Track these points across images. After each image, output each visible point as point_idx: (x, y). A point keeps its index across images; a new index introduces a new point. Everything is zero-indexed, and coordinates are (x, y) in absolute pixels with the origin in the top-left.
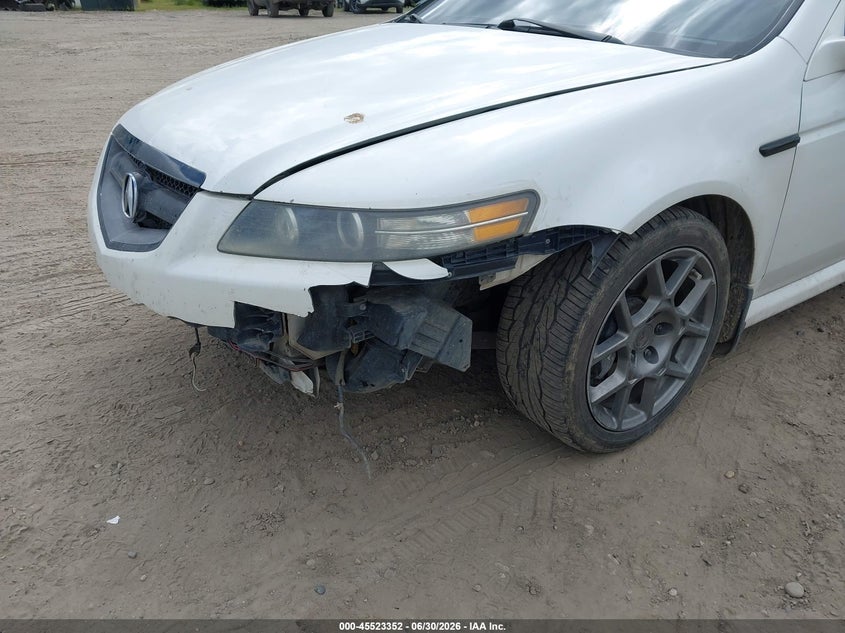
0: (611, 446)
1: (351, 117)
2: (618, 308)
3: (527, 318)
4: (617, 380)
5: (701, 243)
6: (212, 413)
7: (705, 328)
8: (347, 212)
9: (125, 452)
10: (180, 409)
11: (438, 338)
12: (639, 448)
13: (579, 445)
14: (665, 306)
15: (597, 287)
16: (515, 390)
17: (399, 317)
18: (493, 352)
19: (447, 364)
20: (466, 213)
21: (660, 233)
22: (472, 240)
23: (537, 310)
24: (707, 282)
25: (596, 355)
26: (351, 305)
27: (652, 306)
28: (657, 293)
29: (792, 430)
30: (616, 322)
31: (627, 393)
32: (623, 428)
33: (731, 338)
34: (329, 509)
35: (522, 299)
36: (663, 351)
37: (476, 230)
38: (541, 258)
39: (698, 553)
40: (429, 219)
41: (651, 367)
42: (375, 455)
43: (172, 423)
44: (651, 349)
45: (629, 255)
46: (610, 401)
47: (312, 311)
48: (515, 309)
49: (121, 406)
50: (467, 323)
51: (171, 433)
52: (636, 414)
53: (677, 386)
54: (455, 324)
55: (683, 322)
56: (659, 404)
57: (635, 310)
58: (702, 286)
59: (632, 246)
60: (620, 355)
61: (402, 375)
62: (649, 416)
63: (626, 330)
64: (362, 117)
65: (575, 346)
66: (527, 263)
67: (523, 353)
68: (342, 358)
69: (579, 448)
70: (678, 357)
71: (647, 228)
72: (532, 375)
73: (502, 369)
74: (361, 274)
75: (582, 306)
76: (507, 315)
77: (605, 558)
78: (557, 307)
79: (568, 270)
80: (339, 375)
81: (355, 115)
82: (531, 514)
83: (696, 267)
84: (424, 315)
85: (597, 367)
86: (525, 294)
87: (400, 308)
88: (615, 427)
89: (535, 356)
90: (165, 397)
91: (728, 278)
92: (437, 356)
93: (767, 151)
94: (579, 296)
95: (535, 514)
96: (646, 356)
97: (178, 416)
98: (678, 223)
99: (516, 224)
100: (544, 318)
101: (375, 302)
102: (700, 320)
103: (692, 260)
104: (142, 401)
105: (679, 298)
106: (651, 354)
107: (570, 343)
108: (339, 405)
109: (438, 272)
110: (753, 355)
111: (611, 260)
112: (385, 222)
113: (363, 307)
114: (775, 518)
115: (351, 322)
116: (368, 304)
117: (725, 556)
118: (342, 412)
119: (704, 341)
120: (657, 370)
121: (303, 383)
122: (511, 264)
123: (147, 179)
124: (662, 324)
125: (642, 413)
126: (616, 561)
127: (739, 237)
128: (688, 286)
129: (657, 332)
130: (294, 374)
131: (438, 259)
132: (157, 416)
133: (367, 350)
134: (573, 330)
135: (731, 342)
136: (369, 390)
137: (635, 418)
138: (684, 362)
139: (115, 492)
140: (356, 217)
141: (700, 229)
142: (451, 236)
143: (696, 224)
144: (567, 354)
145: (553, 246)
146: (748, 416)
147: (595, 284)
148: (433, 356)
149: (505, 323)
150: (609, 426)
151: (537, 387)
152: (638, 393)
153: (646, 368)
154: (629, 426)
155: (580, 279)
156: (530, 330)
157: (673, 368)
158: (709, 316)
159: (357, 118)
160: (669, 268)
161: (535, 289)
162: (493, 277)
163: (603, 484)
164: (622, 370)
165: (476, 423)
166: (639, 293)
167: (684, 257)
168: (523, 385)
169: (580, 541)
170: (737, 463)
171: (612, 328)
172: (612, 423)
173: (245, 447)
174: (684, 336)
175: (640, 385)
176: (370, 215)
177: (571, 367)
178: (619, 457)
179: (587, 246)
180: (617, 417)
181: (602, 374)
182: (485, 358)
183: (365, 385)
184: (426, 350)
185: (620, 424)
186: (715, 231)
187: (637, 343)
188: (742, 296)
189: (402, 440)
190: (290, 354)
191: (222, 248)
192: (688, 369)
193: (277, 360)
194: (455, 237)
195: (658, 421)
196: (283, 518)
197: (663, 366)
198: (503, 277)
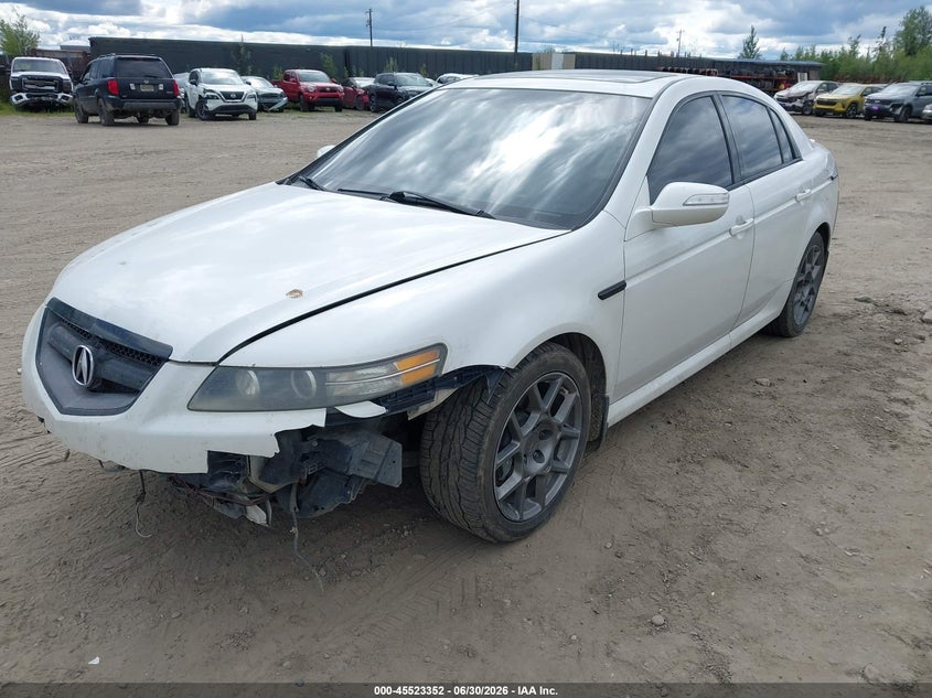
0: (516, 535)
1: (291, 293)
2: (510, 422)
3: (443, 438)
4: (516, 479)
5: (565, 367)
6: (161, 557)
7: (577, 431)
8: (300, 372)
9: (83, 602)
10: (127, 557)
11: (375, 462)
12: (538, 534)
13: (492, 537)
14: (545, 417)
15: (494, 409)
16: (438, 497)
17: (347, 449)
18: (418, 467)
19: (384, 482)
20: (395, 364)
21: (534, 363)
22: (401, 384)
23: (451, 430)
24: (573, 396)
25: (498, 461)
26: (306, 443)
27: (535, 418)
28: (538, 408)
29: (651, 505)
30: (510, 434)
31: (524, 489)
32: (525, 518)
33: (598, 437)
34: (293, 620)
35: (438, 423)
36: (547, 452)
37: (403, 376)
38: (451, 391)
39: (589, 606)
40: (365, 371)
41: (540, 466)
42: (323, 572)
43: (123, 571)
44: (538, 451)
45: (513, 383)
46: (512, 497)
47: (278, 451)
48: (433, 431)
49: (65, 563)
50: (398, 447)
51: (125, 580)
52: (532, 506)
53: (562, 479)
54: (388, 450)
55: (559, 427)
56: (550, 496)
57: (523, 422)
58: (570, 399)
59: (515, 375)
60: (516, 459)
61: (347, 497)
62: (543, 507)
63: (518, 440)
64: (301, 292)
65: (483, 456)
66: (442, 396)
67: (443, 466)
68: (294, 489)
69: (492, 540)
70: (559, 456)
71: (525, 362)
72: (452, 483)
73: (425, 481)
74: (318, 418)
75: (485, 424)
76: (427, 437)
77: (522, 622)
78: (467, 427)
79: (471, 398)
80: (293, 503)
81: (295, 291)
82: (461, 598)
83: (563, 385)
84: (367, 444)
85: (500, 471)
86: (441, 418)
87: (347, 441)
88: (518, 519)
89: (453, 468)
90: (108, 548)
91: (589, 392)
92: (376, 477)
93: (603, 296)
94: (482, 417)
95: (463, 597)
96: (535, 458)
97: (128, 564)
98: (546, 355)
99: (432, 369)
100: (457, 436)
101: (326, 438)
102: (573, 425)
103: (560, 380)
104: (85, 555)
105: (554, 409)
106: (539, 456)
107: (479, 453)
108: (294, 530)
109: (379, 410)
110: (620, 448)
111: (502, 388)
112: (332, 376)
113: (315, 444)
114: (641, 572)
115: (305, 457)
116: (319, 440)
117: (608, 605)
118: (297, 535)
119: (577, 442)
120: (544, 468)
121: (258, 515)
122: (431, 398)
123: (102, 351)
124: (544, 431)
125: (538, 505)
126: (530, 622)
127: (594, 358)
128: (559, 400)
129: (541, 438)
130: (249, 508)
131: (377, 400)
132: (105, 566)
133: (317, 478)
134: (480, 443)
135: (599, 439)
136: (319, 513)
137: (533, 510)
138: (564, 460)
139: (86, 638)
140: (309, 373)
141: (563, 358)
142: (385, 382)
143: (560, 354)
144: (477, 463)
145: (460, 381)
146: (619, 499)
147: (492, 407)
148: (372, 477)
149: (426, 443)
150: (513, 518)
151: (456, 491)
152: (532, 488)
153: (536, 467)
154: (530, 516)
155: (481, 404)
156: (447, 446)
157: (557, 465)
158: (578, 422)
159: (296, 293)
160: (544, 388)
161: (448, 414)
162: (417, 409)
163: (514, 567)
164: (519, 472)
165: (406, 533)
166: (524, 408)
167: (554, 379)
168: (445, 492)
169: (501, 612)
170: (613, 536)
171: (507, 439)
172: (515, 515)
173: (203, 581)
174: (561, 439)
175: (533, 481)
176: (321, 372)
177: (481, 473)
178: (524, 543)
179: (483, 379)
180: (518, 509)
181: (504, 477)
182: (412, 474)
183: (316, 509)
184: (367, 473)
185: (522, 515)
186: (574, 357)
187: (527, 448)
188: (602, 404)
189: (344, 556)
190: (245, 491)
191: (191, 407)
192: (568, 465)
193: (231, 497)
194: (386, 383)
195: (550, 511)
196: (254, 634)
197: (549, 464)
198: (424, 408)
